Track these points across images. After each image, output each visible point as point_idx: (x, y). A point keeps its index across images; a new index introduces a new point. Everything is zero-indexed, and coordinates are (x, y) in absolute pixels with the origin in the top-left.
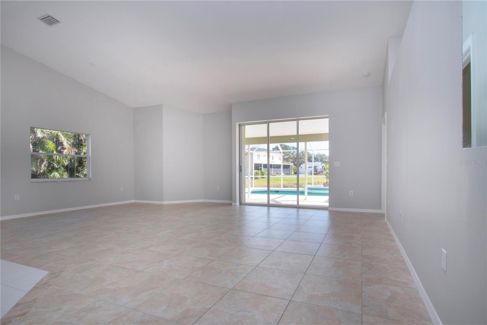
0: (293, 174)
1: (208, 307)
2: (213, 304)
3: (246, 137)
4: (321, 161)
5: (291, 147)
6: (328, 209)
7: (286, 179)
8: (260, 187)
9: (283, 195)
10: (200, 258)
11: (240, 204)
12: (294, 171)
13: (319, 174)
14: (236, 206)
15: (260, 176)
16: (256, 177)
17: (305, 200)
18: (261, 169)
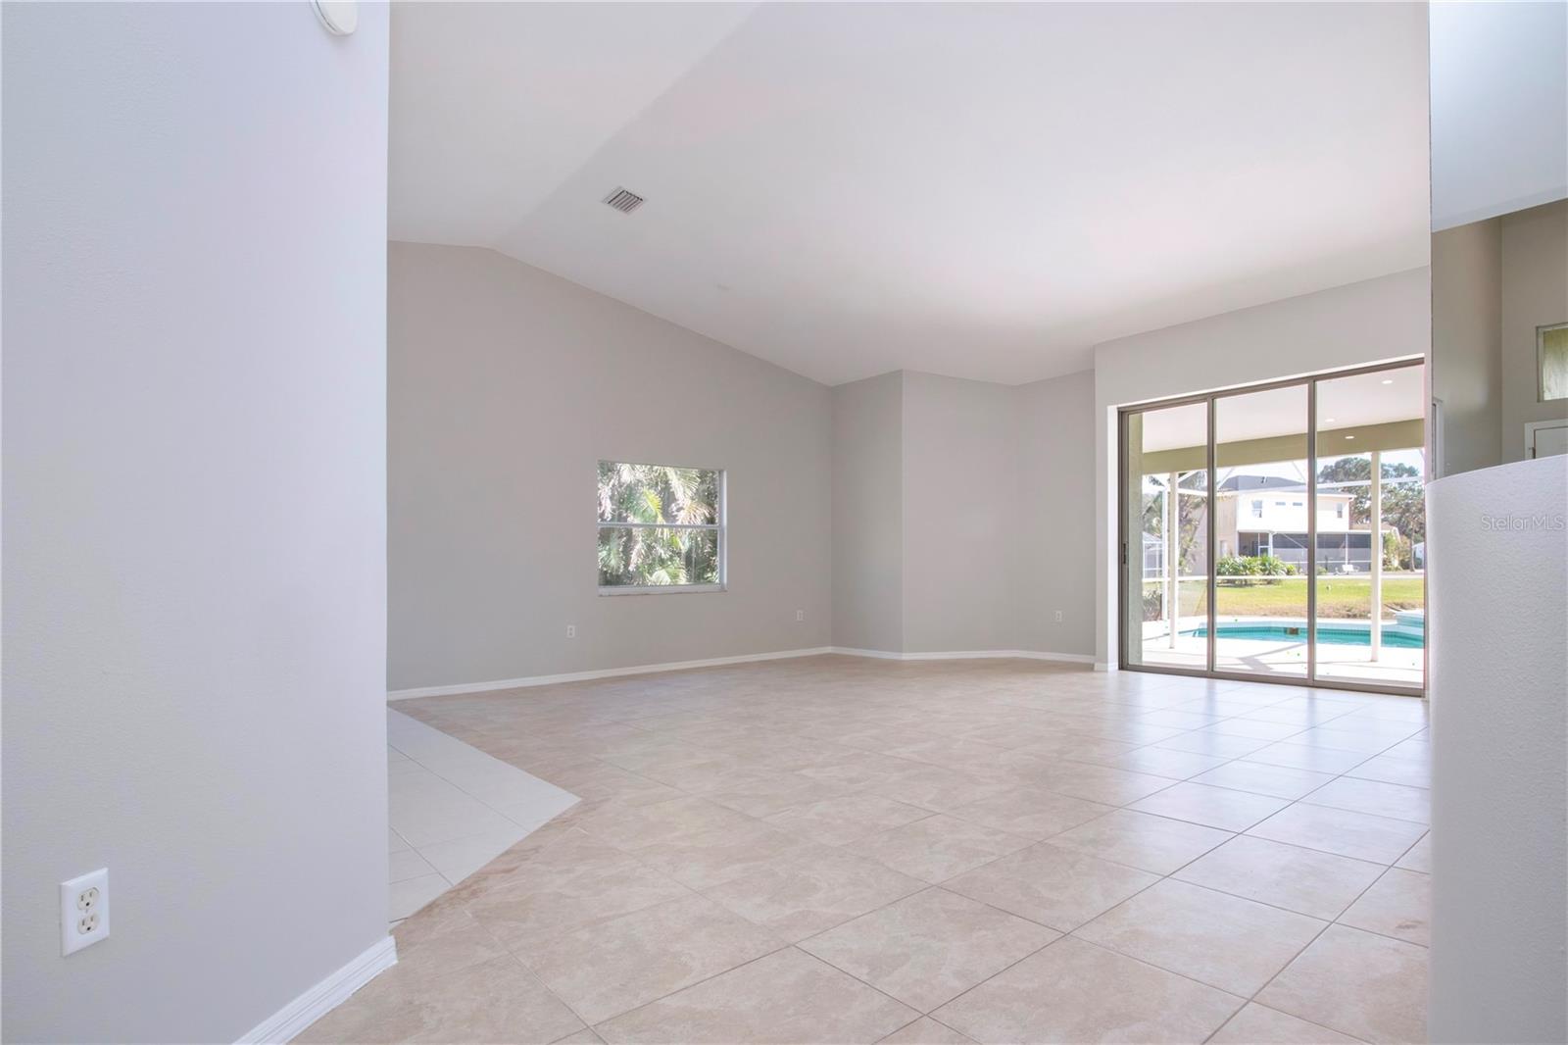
0: (1397, 569)
1: (854, 914)
2: (868, 910)
3: (1146, 449)
5: (1391, 466)
7: (1360, 588)
8: (1255, 614)
9: (1298, 643)
10: (908, 805)
11: (1122, 667)
12: (1399, 555)
14: (1108, 671)
15: (1258, 577)
16: (1246, 581)
18: (1264, 551)
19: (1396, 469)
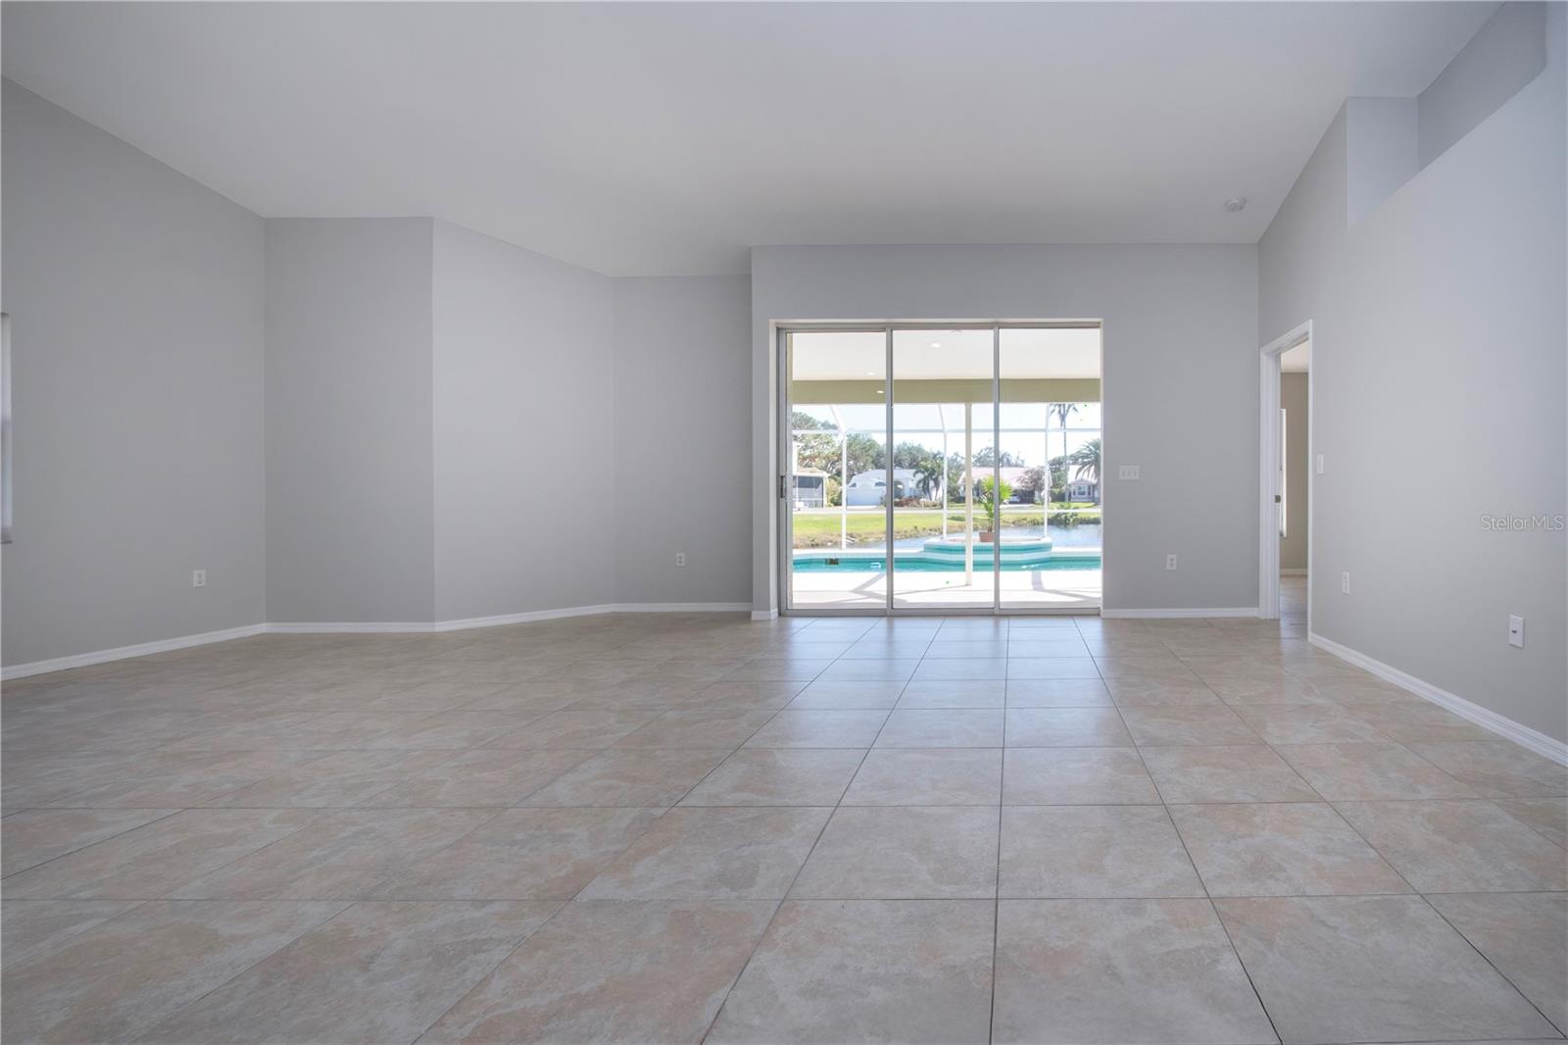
4: (911, 466)
6: (1099, 615)
11: (780, 614)
12: (828, 494)
13: (907, 504)
14: (769, 620)
17: (966, 585)
19: (823, 425)
